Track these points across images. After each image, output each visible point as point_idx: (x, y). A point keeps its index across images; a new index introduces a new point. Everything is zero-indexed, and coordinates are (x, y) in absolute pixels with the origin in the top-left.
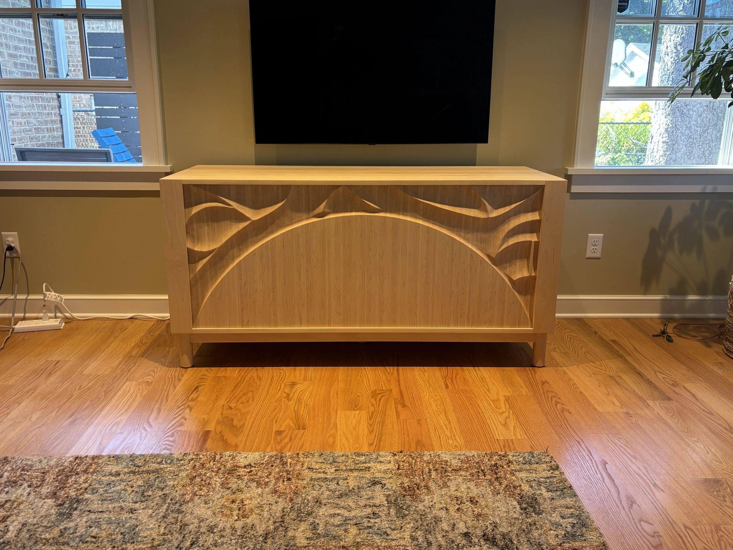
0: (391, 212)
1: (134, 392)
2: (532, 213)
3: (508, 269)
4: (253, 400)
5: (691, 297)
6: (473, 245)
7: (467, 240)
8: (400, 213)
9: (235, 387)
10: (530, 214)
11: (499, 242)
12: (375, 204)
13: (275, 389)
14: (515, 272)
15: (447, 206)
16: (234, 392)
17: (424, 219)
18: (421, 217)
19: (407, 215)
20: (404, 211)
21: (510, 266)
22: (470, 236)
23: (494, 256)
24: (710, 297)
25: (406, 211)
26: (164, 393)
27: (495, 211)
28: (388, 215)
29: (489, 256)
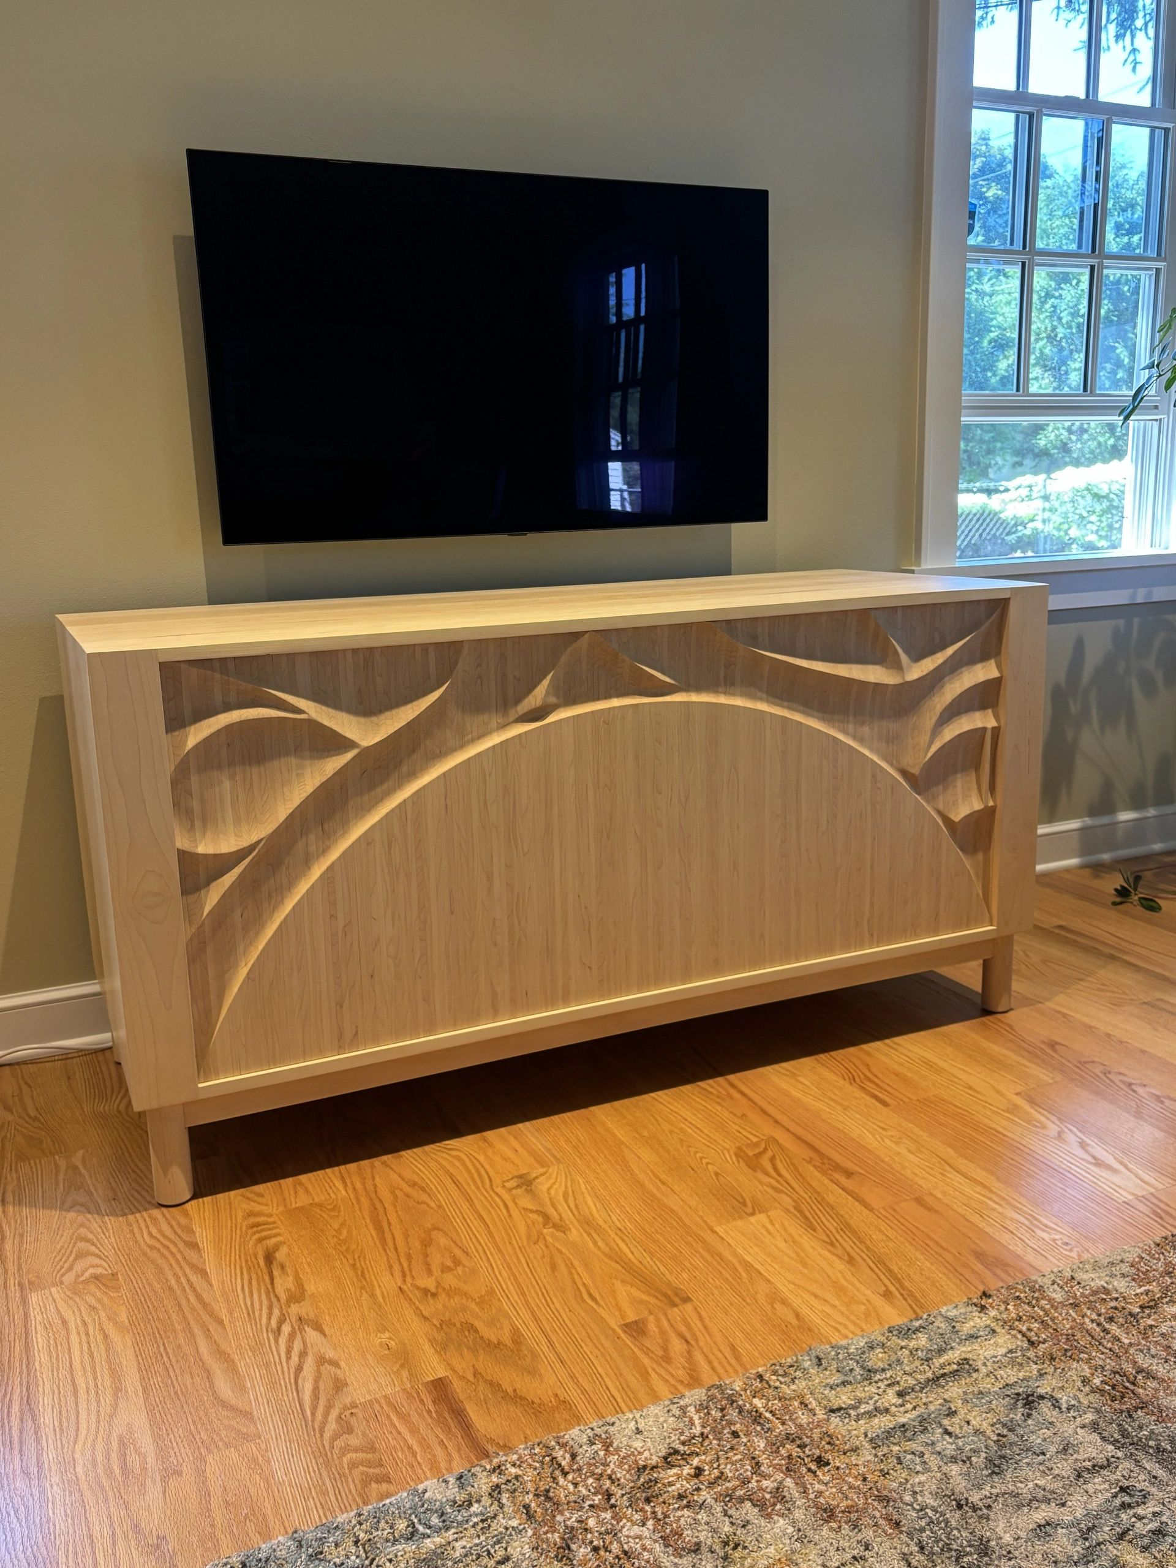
0: (698, 688)
2: (984, 664)
3: (941, 797)
4: (467, 1253)
5: (1125, 816)
6: (871, 749)
7: (861, 740)
8: (720, 689)
10: (979, 666)
11: (925, 738)
12: (663, 673)
13: (493, 1208)
14: (955, 803)
15: (820, 663)
17: (770, 698)
18: (765, 696)
19: (733, 694)
20: (725, 682)
21: (945, 789)
22: (865, 730)
23: (916, 771)
24: (1151, 812)
25: (732, 684)
27: (914, 665)
28: (694, 697)
29: (904, 773)
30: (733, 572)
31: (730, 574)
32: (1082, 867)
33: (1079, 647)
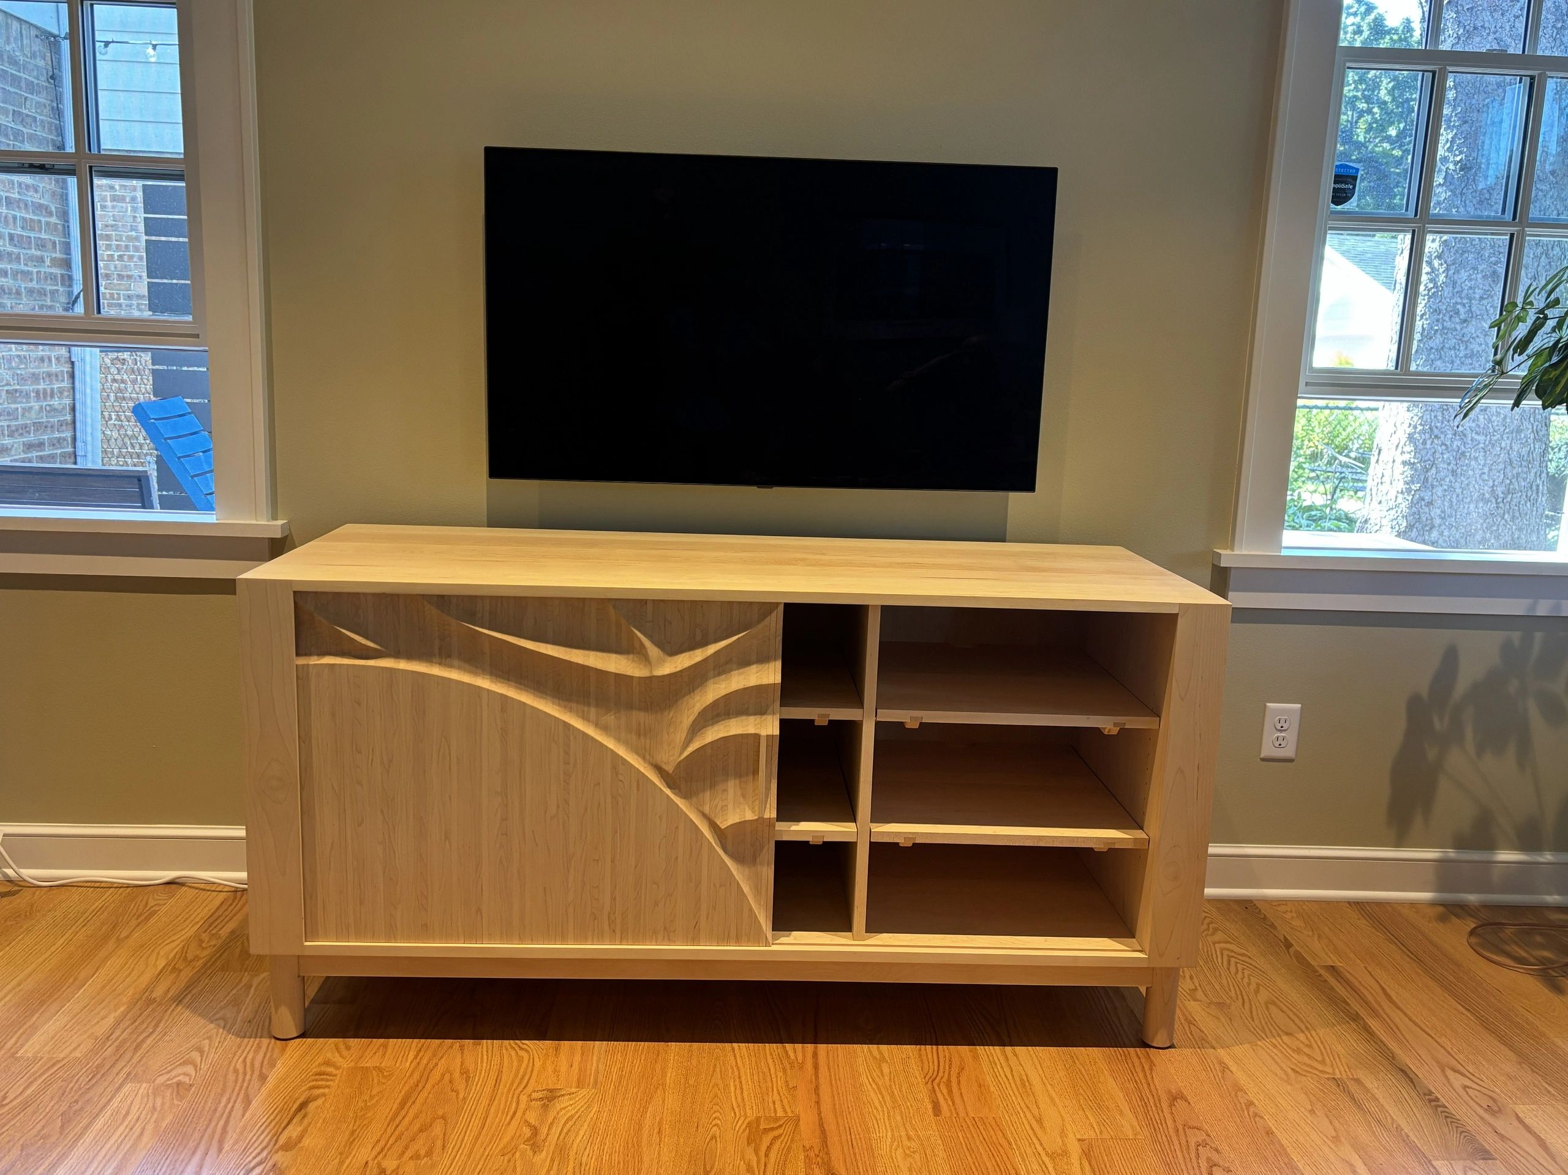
1: (138, 1120)
4: (444, 1147)
5: (1505, 856)
9: (402, 1105)
13: (503, 1113)
16: (397, 1121)
24: (1548, 857)
26: (217, 1125)
30: (1008, 538)
31: (1004, 541)
32: (1433, 904)
33: (1451, 657)
